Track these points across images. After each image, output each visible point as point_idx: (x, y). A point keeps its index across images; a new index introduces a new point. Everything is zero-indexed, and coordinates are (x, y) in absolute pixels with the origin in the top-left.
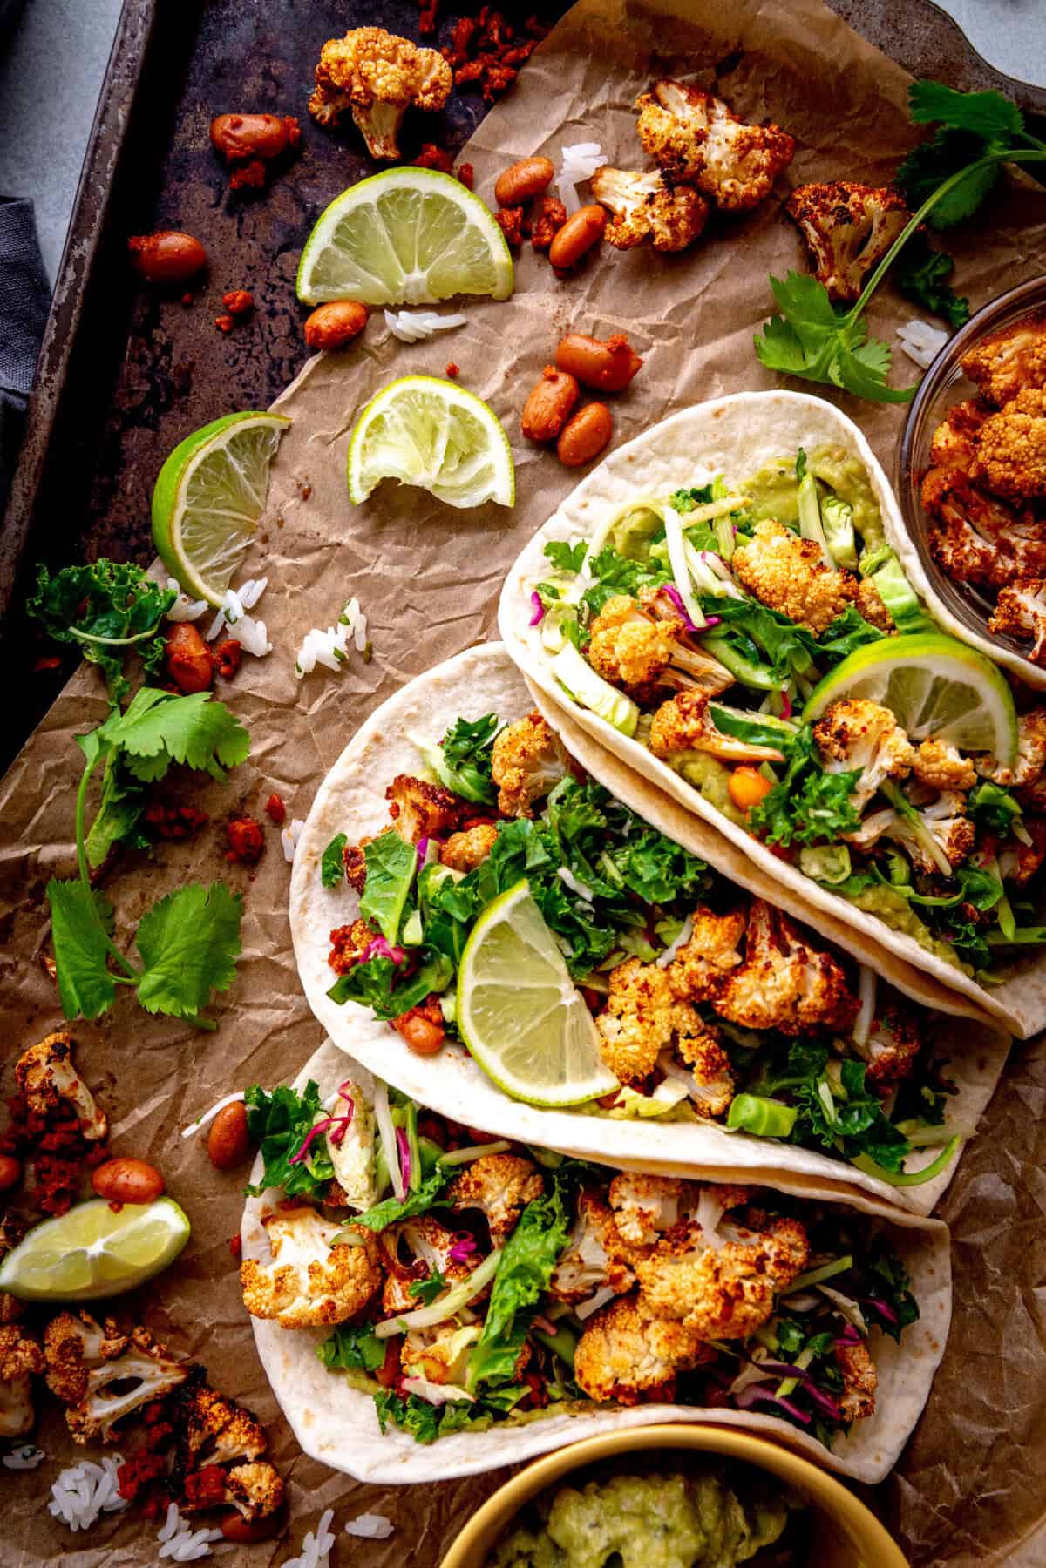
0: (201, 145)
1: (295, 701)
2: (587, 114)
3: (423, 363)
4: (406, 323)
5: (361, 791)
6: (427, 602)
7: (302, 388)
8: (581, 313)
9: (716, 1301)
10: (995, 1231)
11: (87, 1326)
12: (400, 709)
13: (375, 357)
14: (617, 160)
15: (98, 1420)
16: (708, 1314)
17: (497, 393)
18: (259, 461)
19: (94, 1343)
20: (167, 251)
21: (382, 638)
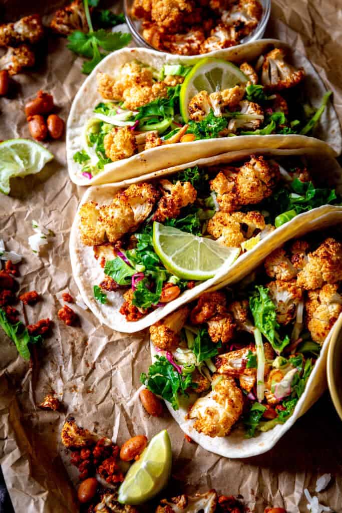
1: (43, 264)
5: (88, 270)
6: (55, 205)
8: (23, 101)
9: (324, 262)
12: (77, 238)
16: (326, 267)
17: (20, 136)
21: (51, 226)
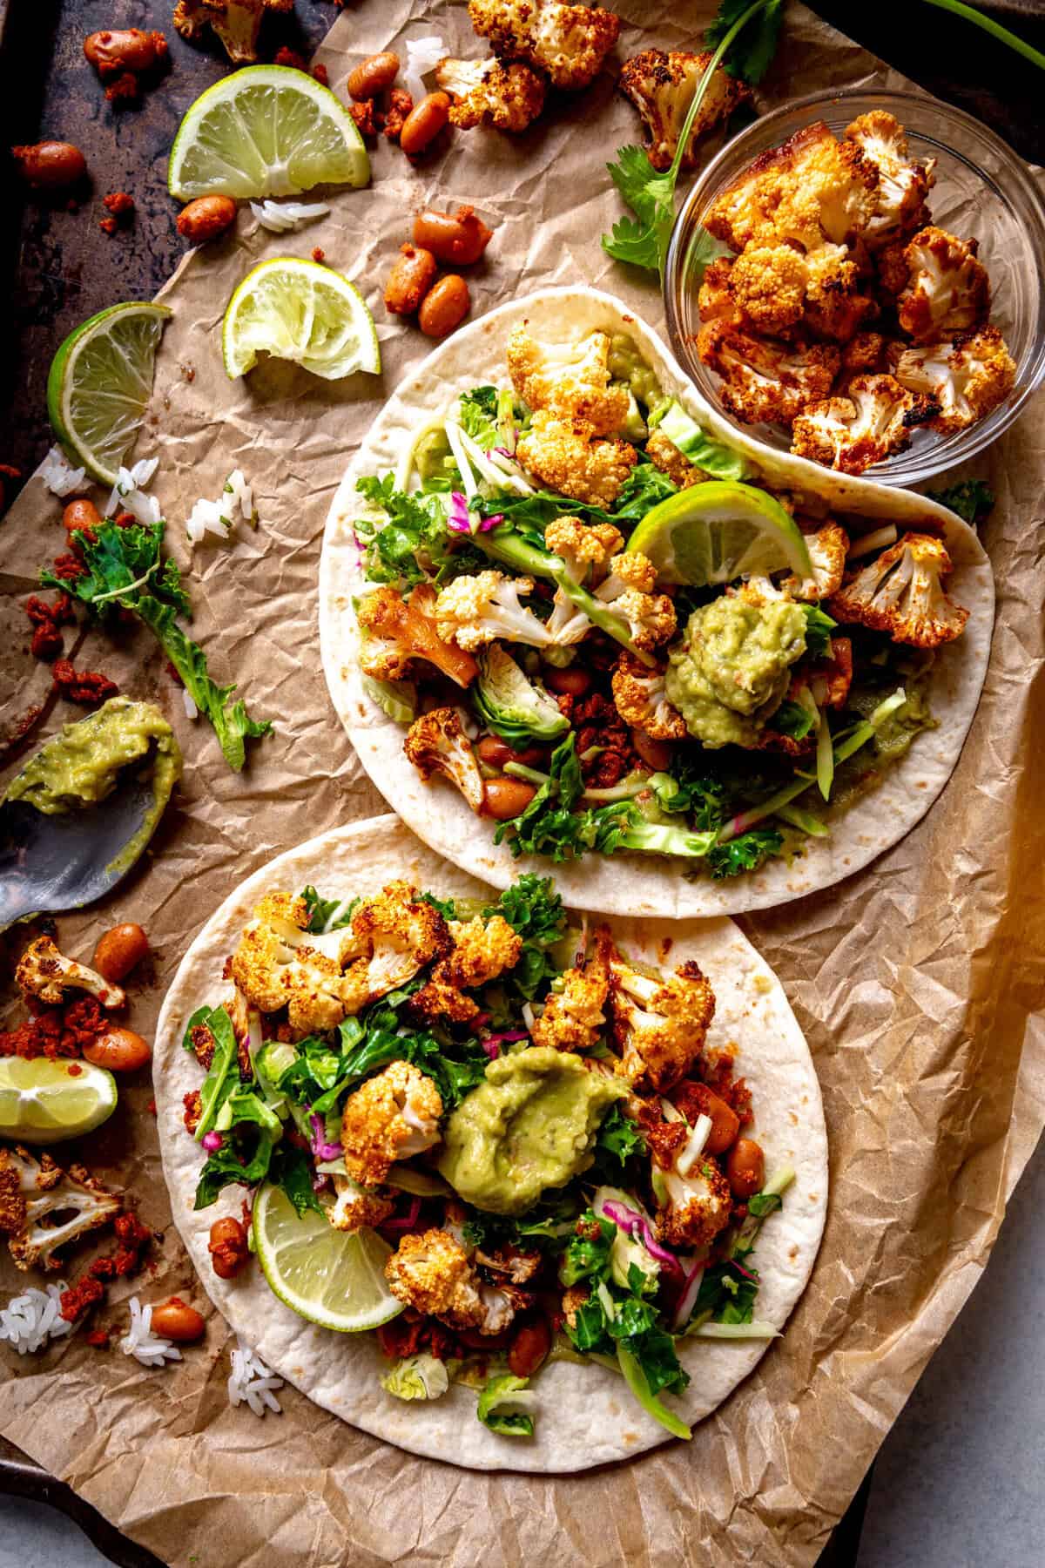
0: (78, 65)
1: (191, 569)
2: (428, 12)
3: (291, 250)
4: (272, 213)
6: (307, 471)
7: (181, 280)
8: (435, 196)
10: (877, 1034)
11: (25, 1160)
13: (246, 247)
14: (459, 52)
15: (37, 1248)
17: (360, 275)
18: (143, 348)
19: (32, 1176)
20: (45, 158)
21: (266, 507)
